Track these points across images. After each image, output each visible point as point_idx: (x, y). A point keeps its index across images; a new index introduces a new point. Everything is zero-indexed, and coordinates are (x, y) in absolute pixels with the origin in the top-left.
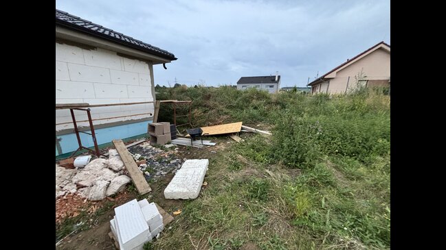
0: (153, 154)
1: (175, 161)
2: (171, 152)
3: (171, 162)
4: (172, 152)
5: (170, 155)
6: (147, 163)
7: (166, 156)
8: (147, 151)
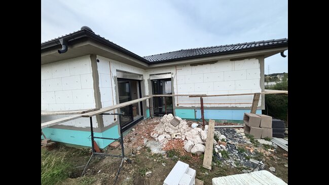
0: (240, 142)
1: (256, 162)
2: (260, 150)
3: (251, 160)
4: (263, 151)
5: (257, 153)
6: (227, 147)
7: (251, 151)
8: (237, 137)
